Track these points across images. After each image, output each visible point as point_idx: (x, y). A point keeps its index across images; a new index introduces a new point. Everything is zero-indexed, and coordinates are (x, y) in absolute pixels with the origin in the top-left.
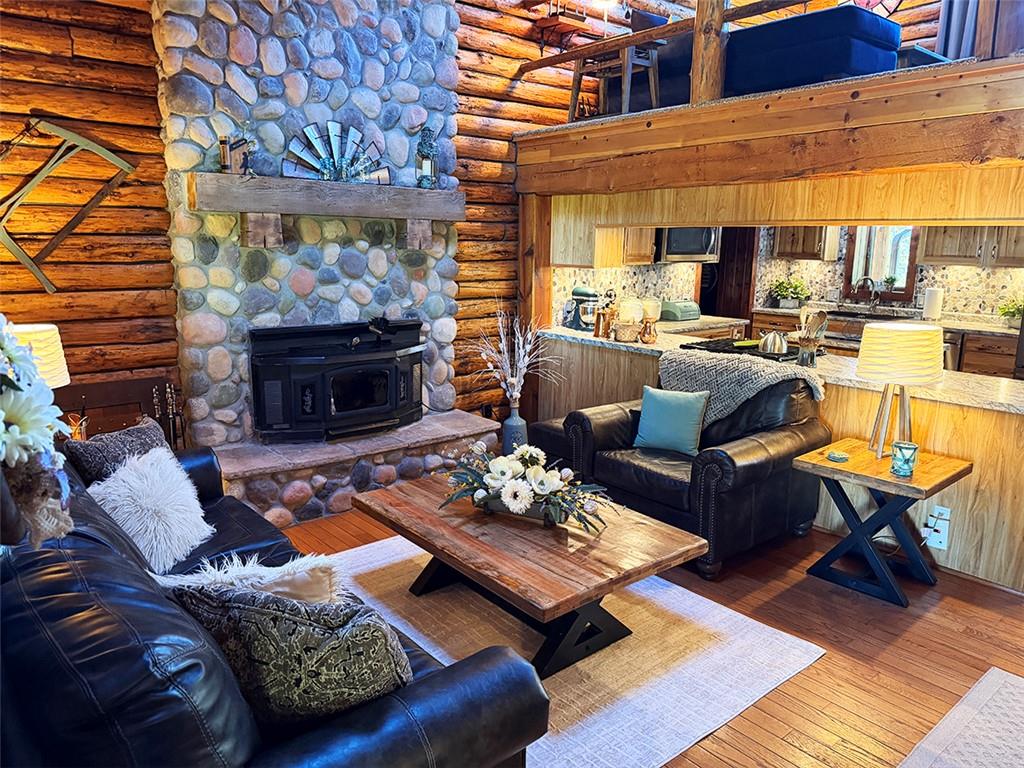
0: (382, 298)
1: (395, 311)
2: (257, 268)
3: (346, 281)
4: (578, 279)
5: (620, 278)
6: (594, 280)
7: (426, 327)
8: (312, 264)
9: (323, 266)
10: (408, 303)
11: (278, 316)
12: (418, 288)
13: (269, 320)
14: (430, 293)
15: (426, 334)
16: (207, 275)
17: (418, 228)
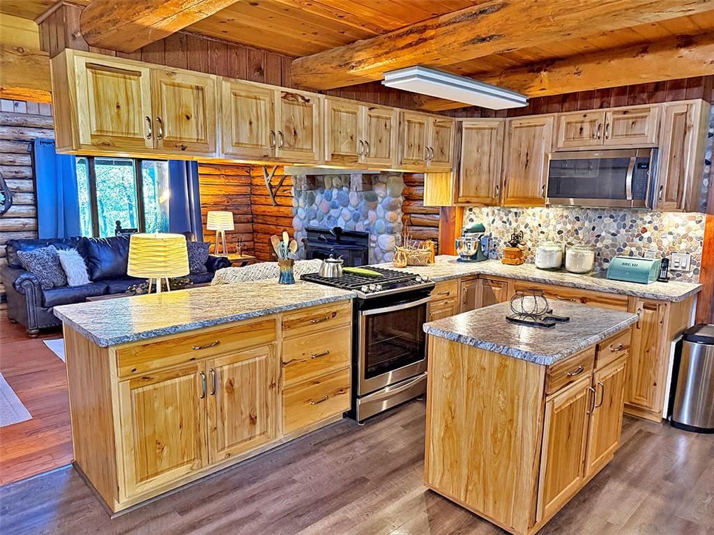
0: (356, 218)
1: (360, 227)
2: (312, 200)
3: (341, 207)
4: (497, 218)
5: (553, 222)
6: (516, 221)
7: (373, 238)
8: (329, 198)
9: (332, 200)
10: (366, 222)
11: (317, 222)
12: (371, 213)
13: (314, 224)
14: (378, 218)
15: (374, 242)
16: (298, 202)
17: (355, 179)
